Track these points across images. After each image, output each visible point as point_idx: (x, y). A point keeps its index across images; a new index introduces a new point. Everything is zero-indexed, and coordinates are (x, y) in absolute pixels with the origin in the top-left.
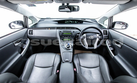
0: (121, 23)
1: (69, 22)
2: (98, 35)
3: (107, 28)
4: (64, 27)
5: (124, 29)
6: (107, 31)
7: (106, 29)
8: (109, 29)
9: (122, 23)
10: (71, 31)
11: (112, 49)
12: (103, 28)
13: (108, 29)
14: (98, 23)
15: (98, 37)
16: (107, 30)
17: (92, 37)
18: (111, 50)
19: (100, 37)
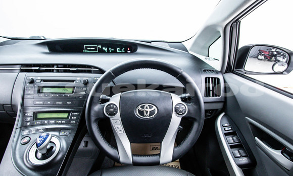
0: (260, 57)
1: (96, 50)
2: (176, 99)
3: (219, 69)
4: (53, 65)
5: (282, 73)
6: (218, 79)
7: (217, 72)
8: (226, 72)
9: (263, 57)
10: (73, 81)
11: (244, 161)
12: (205, 71)
13: (221, 72)
14: (190, 52)
15: (177, 111)
16: (220, 77)
17: (149, 110)
18: (240, 166)
19: (185, 108)
